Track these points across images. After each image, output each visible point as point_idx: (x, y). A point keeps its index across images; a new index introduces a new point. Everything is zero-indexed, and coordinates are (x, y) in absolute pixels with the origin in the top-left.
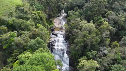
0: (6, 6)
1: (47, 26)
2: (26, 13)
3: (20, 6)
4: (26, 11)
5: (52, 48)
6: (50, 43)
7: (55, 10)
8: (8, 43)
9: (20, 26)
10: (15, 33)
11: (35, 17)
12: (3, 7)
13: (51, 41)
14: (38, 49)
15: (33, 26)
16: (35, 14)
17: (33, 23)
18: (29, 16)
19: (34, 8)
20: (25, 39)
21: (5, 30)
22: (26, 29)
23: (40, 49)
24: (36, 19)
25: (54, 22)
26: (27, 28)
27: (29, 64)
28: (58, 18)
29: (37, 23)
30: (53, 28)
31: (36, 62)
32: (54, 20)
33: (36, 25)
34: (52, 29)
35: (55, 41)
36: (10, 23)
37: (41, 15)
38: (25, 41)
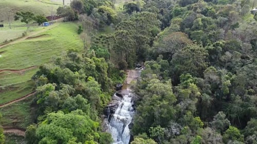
0: (58, 48)
1: (109, 80)
2: (78, 60)
3: (72, 50)
4: (79, 58)
5: (110, 116)
6: (108, 107)
7: (133, 57)
8: (41, 97)
9: (63, 78)
10: (53, 86)
11: (89, 66)
12: (54, 49)
13: (110, 105)
14: (76, 110)
15: (81, 78)
16: (91, 63)
17: (84, 75)
18: (81, 65)
19: (93, 53)
20: (62, 94)
21: (44, 80)
22: (70, 83)
23: (78, 110)
24: (90, 69)
25: (127, 76)
26: (71, 81)
27: (55, 124)
28: (137, 70)
29: (90, 75)
30: (120, 86)
31: (64, 123)
32: (128, 73)
33: (87, 78)
34: (117, 86)
35: (116, 106)
36: (52, 72)
37: (99, 63)
38: (63, 97)
